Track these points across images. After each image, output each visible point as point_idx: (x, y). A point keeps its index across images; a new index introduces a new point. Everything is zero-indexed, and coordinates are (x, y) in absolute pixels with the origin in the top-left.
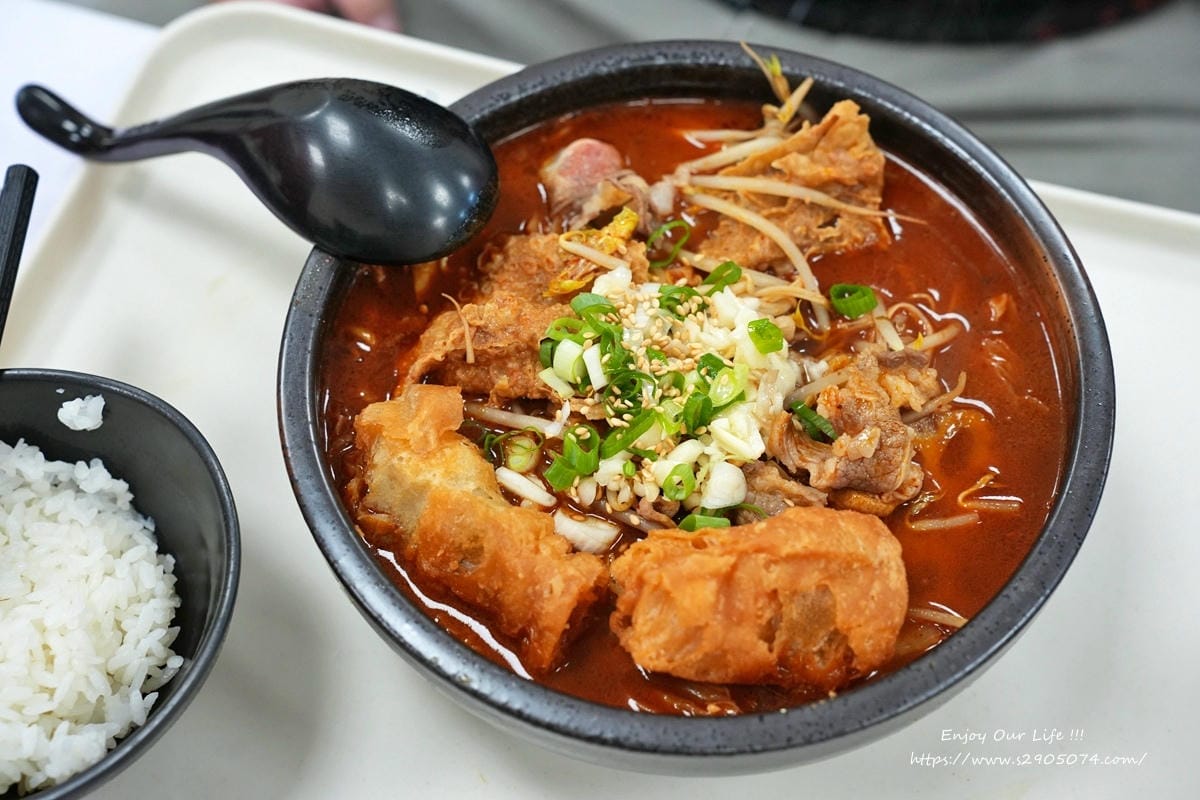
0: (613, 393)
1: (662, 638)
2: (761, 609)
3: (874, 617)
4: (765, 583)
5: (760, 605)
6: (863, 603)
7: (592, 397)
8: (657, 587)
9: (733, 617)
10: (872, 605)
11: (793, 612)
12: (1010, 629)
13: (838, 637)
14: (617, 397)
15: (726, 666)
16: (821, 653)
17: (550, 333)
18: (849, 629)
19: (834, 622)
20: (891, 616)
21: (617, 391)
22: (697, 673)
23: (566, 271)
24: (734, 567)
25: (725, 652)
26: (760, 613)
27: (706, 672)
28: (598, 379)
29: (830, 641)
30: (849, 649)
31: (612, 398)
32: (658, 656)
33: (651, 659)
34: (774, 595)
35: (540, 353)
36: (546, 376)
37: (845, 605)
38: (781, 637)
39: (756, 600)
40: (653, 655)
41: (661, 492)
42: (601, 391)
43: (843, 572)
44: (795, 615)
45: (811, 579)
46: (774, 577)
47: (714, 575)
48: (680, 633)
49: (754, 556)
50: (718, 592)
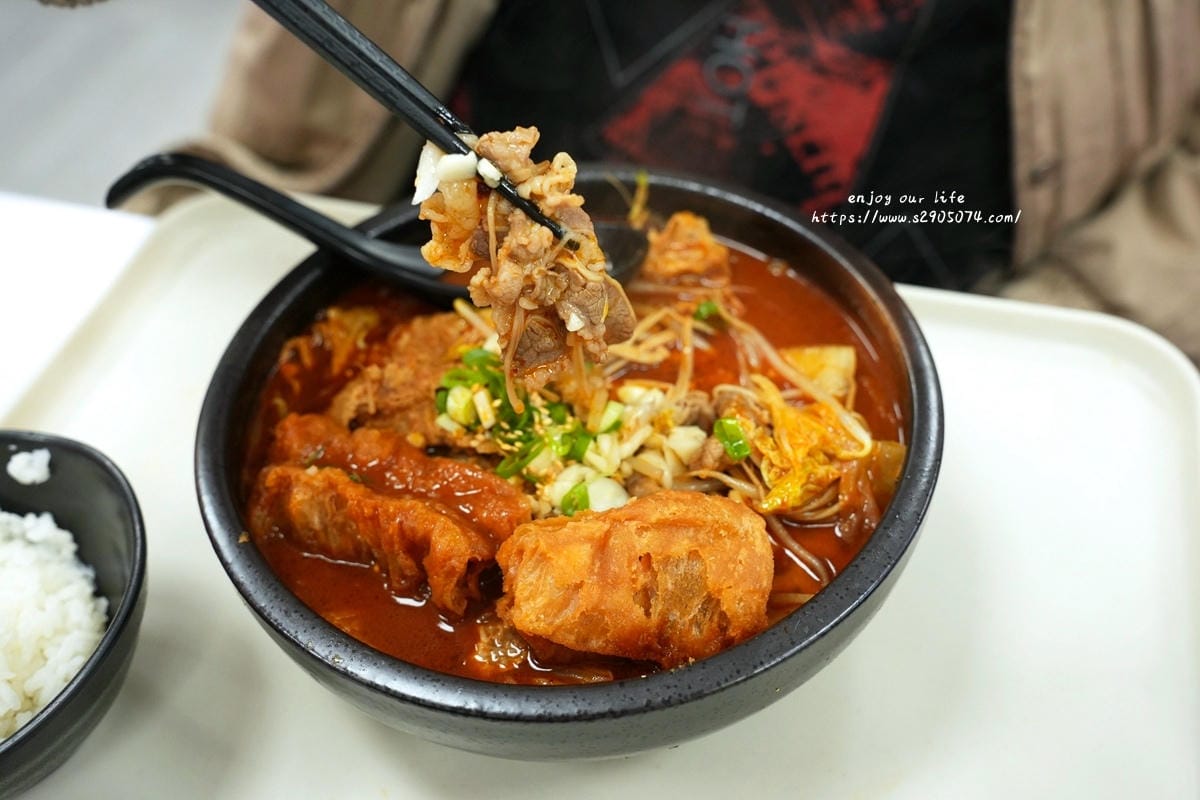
0: (502, 429)
1: (541, 601)
2: (635, 572)
3: (743, 578)
4: (638, 548)
5: (634, 568)
6: (731, 566)
7: (483, 433)
8: (534, 550)
9: (608, 582)
10: (740, 568)
11: (667, 582)
13: (711, 602)
14: (506, 432)
15: (605, 631)
16: (695, 622)
17: (444, 382)
18: (720, 591)
19: (706, 587)
20: (758, 580)
21: (505, 426)
22: (577, 641)
23: (464, 339)
24: (607, 535)
25: (602, 613)
26: (634, 576)
27: (585, 640)
28: (488, 420)
29: (704, 610)
30: (723, 615)
31: (502, 434)
32: (538, 619)
33: (531, 622)
34: (646, 560)
35: (437, 400)
36: (443, 421)
37: (714, 568)
38: (657, 608)
39: (629, 566)
40: (533, 617)
41: (554, 508)
42: (490, 430)
43: (711, 541)
44: (670, 586)
45: (681, 545)
46: (645, 543)
47: (590, 539)
48: (558, 595)
49: (626, 523)
50: (594, 557)
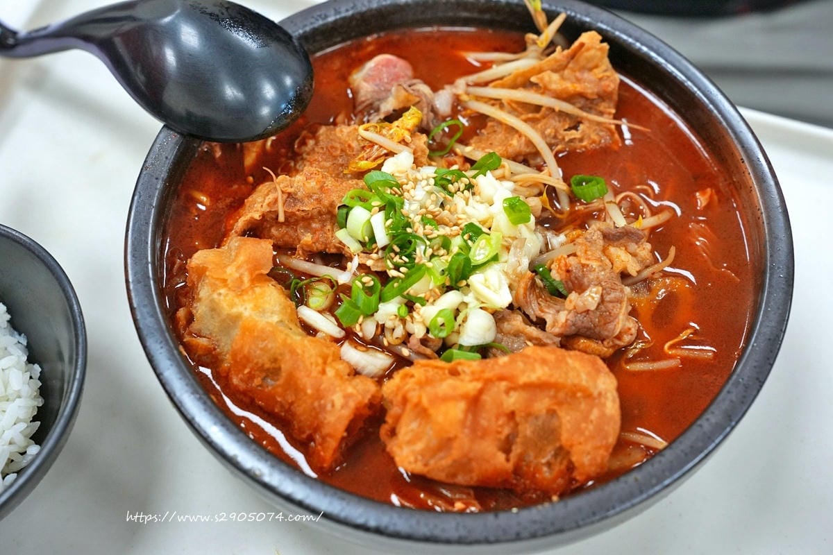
0: (393, 251)
1: (419, 446)
2: (501, 426)
3: (592, 437)
4: (505, 406)
5: (500, 422)
6: (584, 425)
7: (377, 253)
8: (417, 405)
9: (477, 432)
10: (591, 427)
11: (527, 430)
12: (701, 452)
13: (562, 452)
14: (396, 254)
15: (471, 471)
16: (549, 464)
17: (346, 201)
18: (571, 446)
19: (559, 439)
20: (606, 437)
21: (397, 249)
22: (447, 476)
23: (363, 154)
24: (481, 392)
25: (470, 460)
26: (500, 429)
27: (454, 475)
28: (382, 239)
29: (556, 455)
30: (571, 462)
31: (392, 255)
32: (416, 461)
33: (410, 463)
34: (512, 415)
35: (336, 216)
36: (341, 235)
37: (568, 426)
38: (517, 450)
39: (497, 418)
40: (412, 459)
41: (428, 331)
42: (384, 248)
43: (569, 399)
44: (528, 433)
45: (542, 404)
46: (513, 401)
47: (464, 397)
48: (434, 442)
49: (497, 383)
50: (467, 411)
